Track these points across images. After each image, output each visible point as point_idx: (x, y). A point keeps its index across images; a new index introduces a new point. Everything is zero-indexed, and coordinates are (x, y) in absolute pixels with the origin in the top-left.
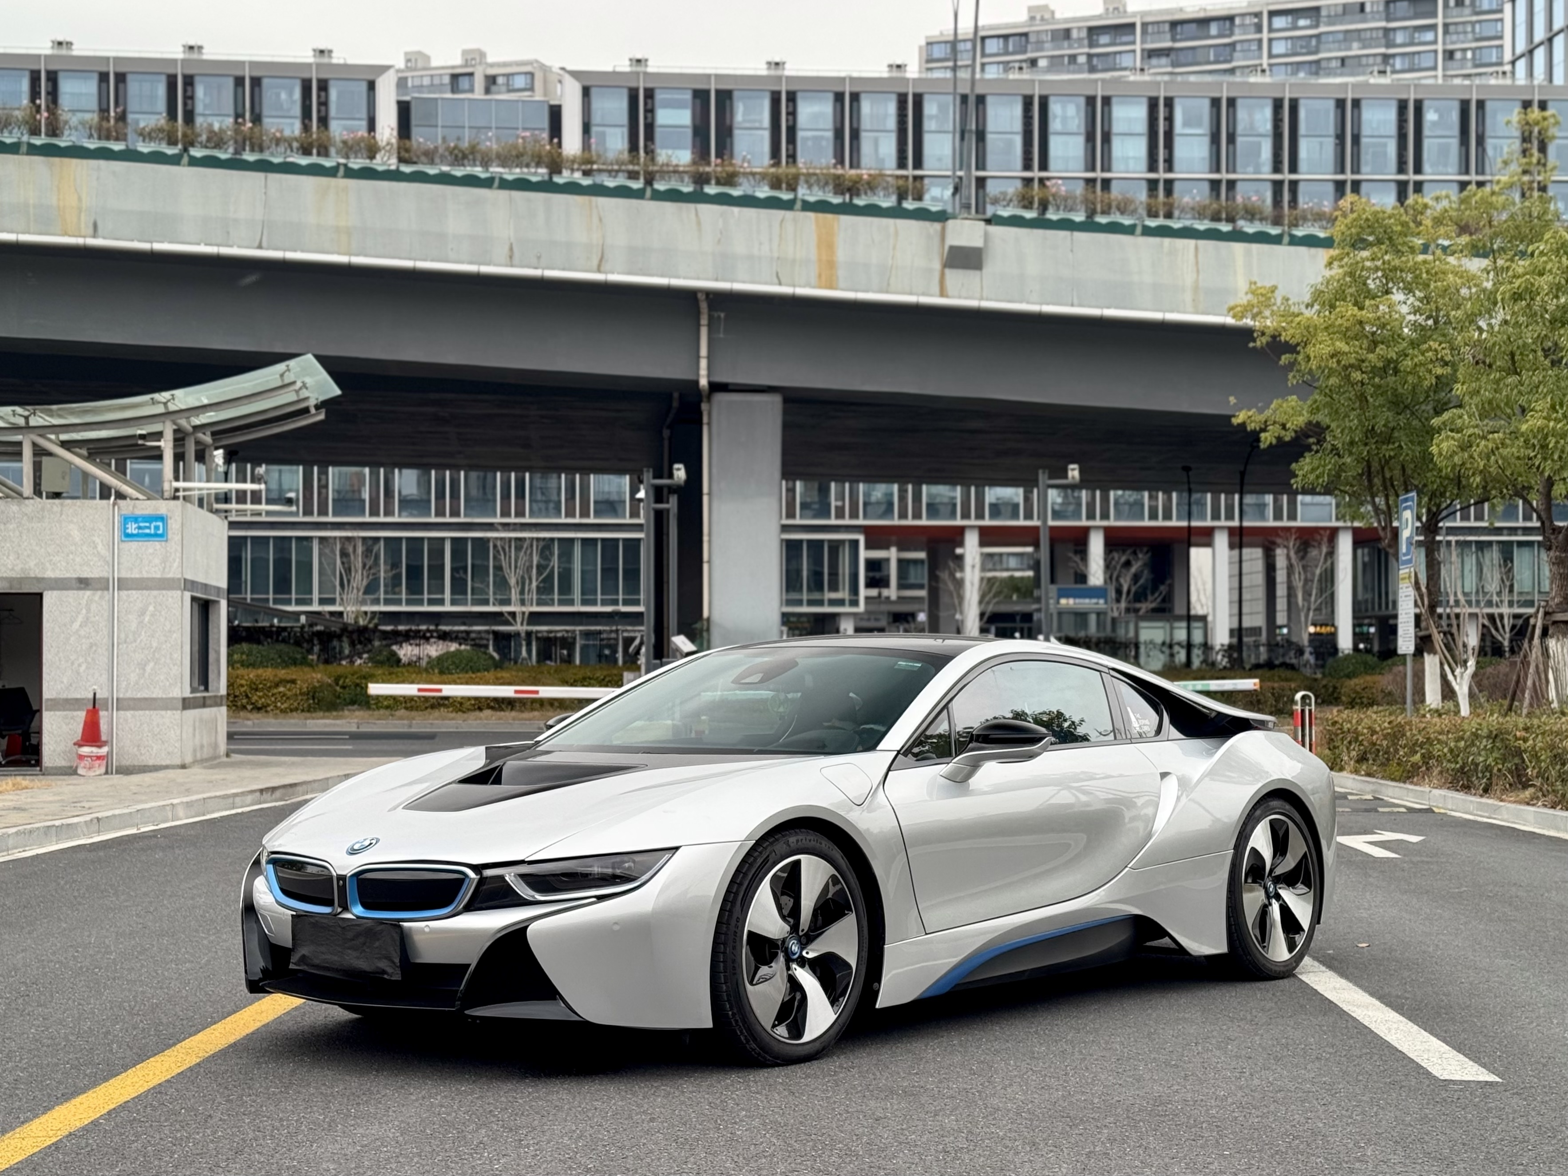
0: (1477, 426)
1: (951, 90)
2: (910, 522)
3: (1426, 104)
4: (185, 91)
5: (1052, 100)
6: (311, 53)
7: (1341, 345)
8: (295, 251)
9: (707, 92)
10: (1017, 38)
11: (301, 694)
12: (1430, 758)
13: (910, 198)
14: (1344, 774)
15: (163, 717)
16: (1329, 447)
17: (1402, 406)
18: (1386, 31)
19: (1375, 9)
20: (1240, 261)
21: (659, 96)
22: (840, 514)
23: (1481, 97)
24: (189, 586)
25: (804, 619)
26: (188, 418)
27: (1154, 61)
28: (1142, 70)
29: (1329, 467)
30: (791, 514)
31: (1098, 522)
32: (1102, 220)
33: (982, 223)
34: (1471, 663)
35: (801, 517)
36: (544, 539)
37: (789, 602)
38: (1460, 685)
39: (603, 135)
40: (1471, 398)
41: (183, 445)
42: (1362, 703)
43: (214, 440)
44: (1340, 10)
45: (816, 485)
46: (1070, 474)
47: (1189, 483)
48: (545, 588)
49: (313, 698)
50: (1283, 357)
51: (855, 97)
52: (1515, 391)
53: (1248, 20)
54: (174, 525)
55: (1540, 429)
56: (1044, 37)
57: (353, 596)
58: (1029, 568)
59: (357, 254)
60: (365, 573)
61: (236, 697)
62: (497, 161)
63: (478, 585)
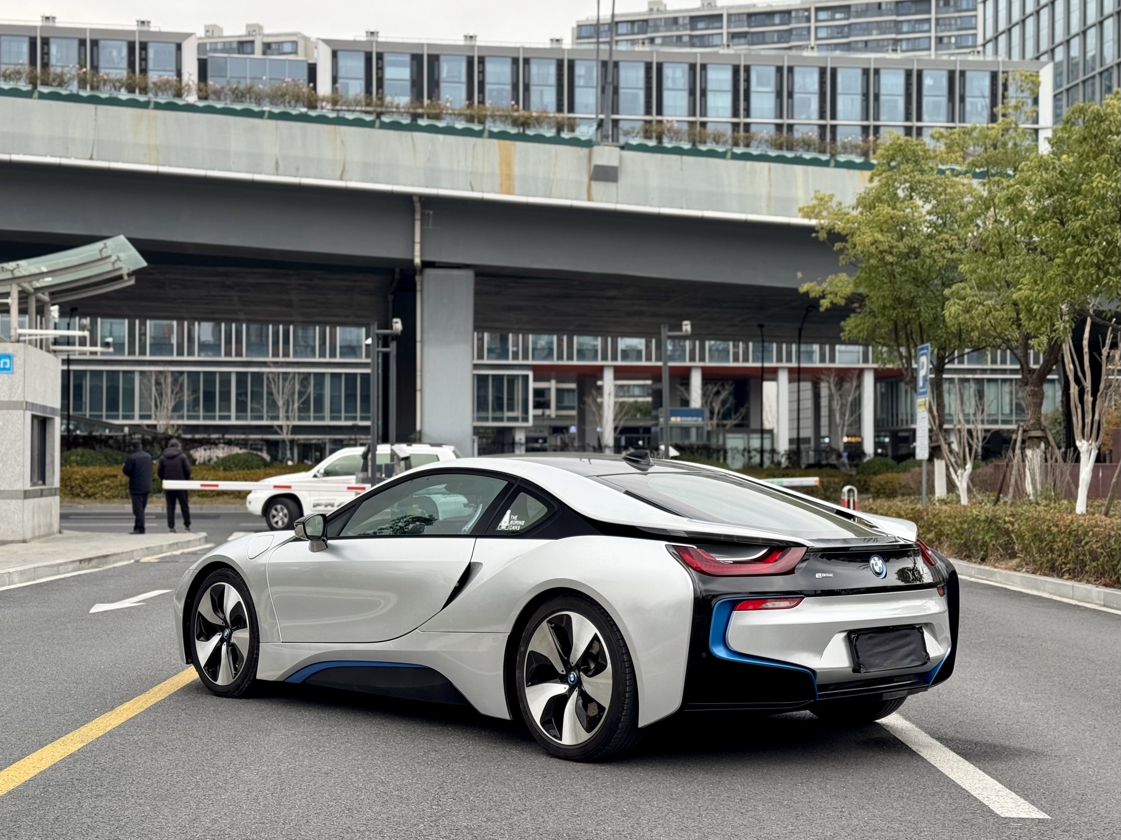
0: (976, 295)
1: (595, 57)
2: (565, 362)
3: (925, 73)
4: (42, 49)
5: (665, 66)
6: (135, 23)
7: (879, 236)
8: (117, 161)
9: (421, 56)
10: (641, 23)
11: (121, 485)
12: (941, 535)
13: (566, 130)
15: (8, 504)
16: (868, 310)
17: (920, 281)
18: (896, 22)
19: (889, 7)
20: (800, 179)
21: (387, 58)
22: (515, 356)
23: (963, 68)
24: (30, 407)
25: (490, 431)
26: (30, 282)
27: (736, 41)
28: (728, 46)
29: (868, 325)
30: (480, 356)
31: (697, 363)
32: (703, 148)
33: (618, 149)
34: (969, 466)
35: (488, 358)
36: (303, 373)
37: (479, 419)
38: (961, 482)
39: (346, 85)
40: (971, 275)
41: (27, 303)
42: (885, 493)
43: (51, 299)
44: (864, 7)
45: (498, 335)
46: (684, 328)
47: (762, 336)
48: (304, 408)
50: (837, 245)
51: (527, 61)
52: (1003, 270)
53: (800, 14)
54: (18, 361)
55: (1027, 298)
56: (659, 23)
57: (164, 413)
58: (648, 395)
59: (164, 165)
60: (173, 397)
61: (72, 487)
62: (267, 100)
63: (256, 406)
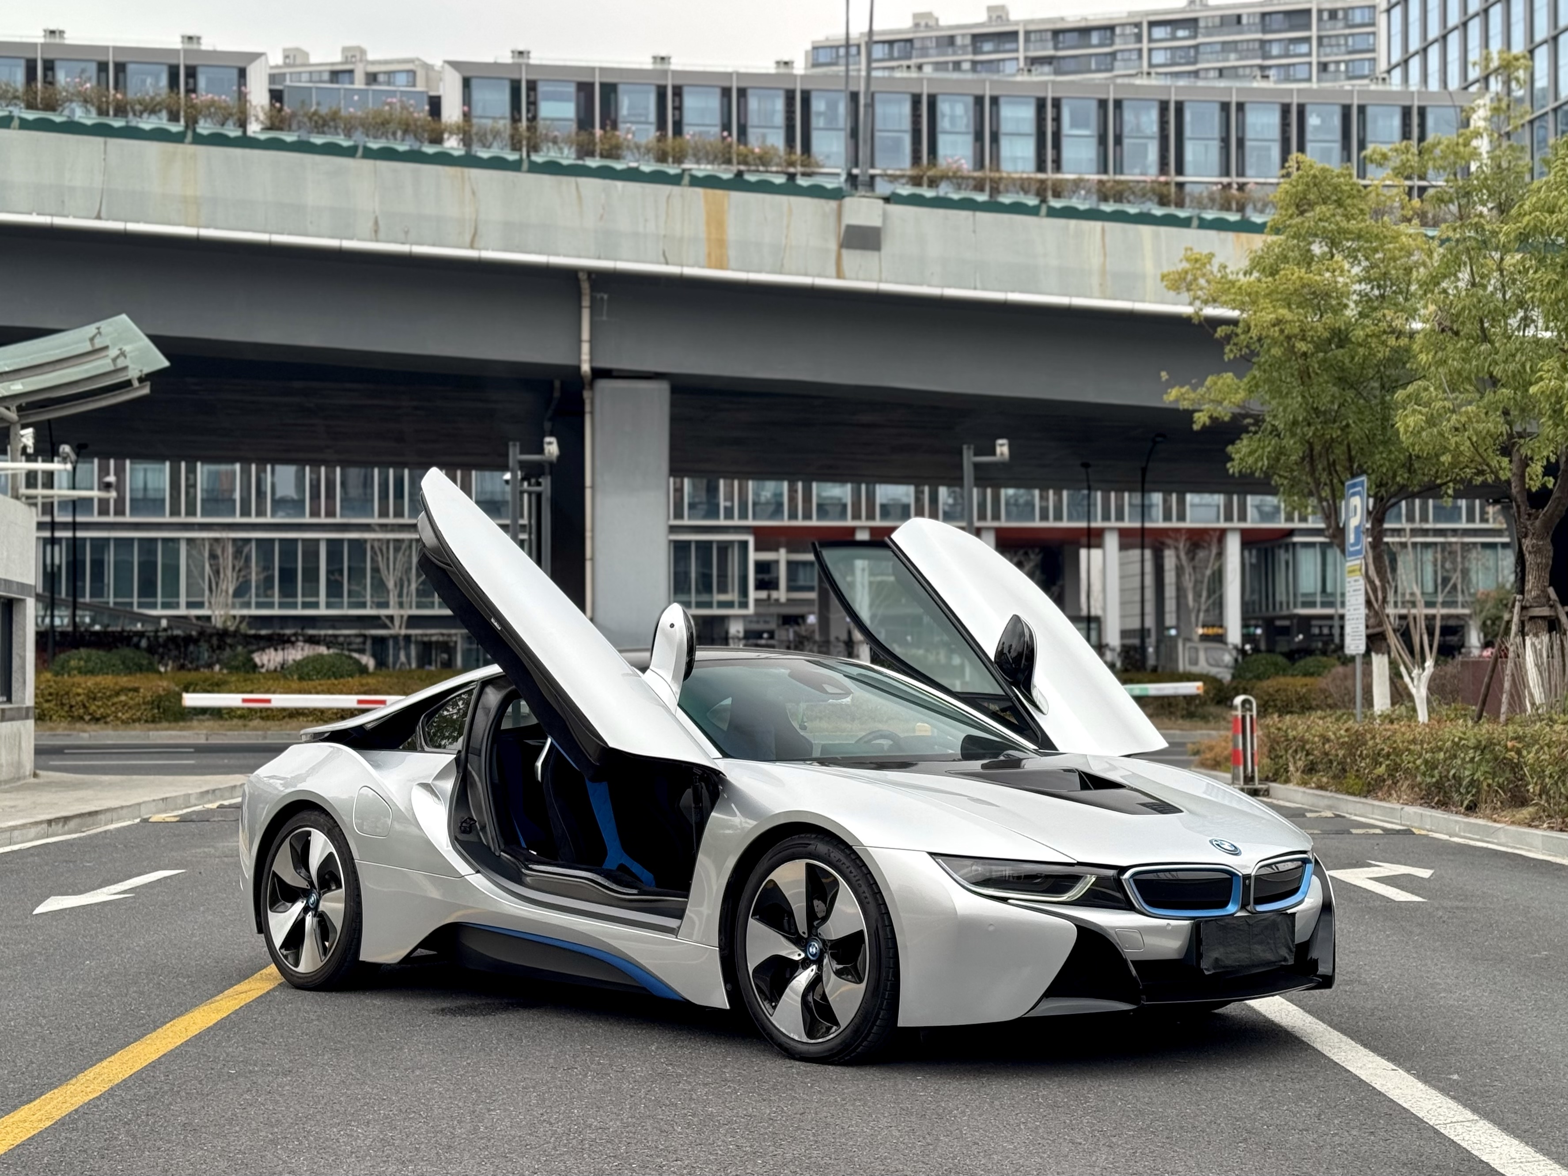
0: (1447, 399)
1: (841, 87)
2: (800, 523)
3: (1308, 109)
4: (45, 76)
5: (940, 99)
6: (179, 39)
7: (1285, 313)
8: (138, 222)
9: (591, 85)
10: (902, 44)
11: (144, 703)
12: (1398, 771)
14: (1290, 786)
16: (1269, 428)
17: (1348, 382)
18: (1263, 42)
19: (1251, 21)
20: (1148, 245)
21: (542, 88)
22: (729, 514)
23: (1362, 102)
27: (1038, 67)
28: (1028, 73)
29: (1269, 449)
30: (679, 515)
31: (989, 523)
32: (1005, 200)
33: (879, 202)
34: (1429, 663)
35: (690, 518)
38: (1418, 687)
40: (1438, 369)
42: (1275, 706)
44: (1217, 21)
45: (704, 483)
46: (998, 450)
47: (1088, 480)
48: (425, 591)
49: (159, 708)
50: (1219, 329)
51: (742, 93)
53: (1129, 30)
56: (928, 43)
57: (222, 599)
59: (207, 227)
60: (235, 575)
61: (71, 707)
62: (360, 129)
63: (355, 588)
